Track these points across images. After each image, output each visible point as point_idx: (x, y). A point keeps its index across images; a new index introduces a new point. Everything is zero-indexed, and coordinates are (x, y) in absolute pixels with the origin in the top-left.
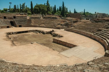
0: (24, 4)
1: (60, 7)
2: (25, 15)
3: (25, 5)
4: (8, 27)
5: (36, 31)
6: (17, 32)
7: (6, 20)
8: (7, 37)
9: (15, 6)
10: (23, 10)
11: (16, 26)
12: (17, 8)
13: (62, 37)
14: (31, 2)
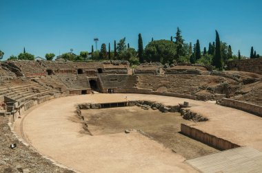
0: (122, 42)
1: (212, 43)
2: (123, 66)
3: (126, 43)
4: (84, 92)
5: (146, 103)
6: (102, 104)
7: (81, 77)
8: (76, 114)
9: (103, 46)
10: (120, 54)
11: (101, 92)
12: (108, 51)
13: (206, 120)
14: (140, 35)
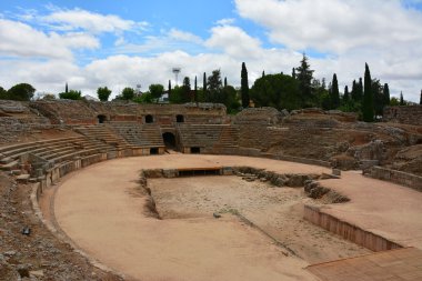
0: (216, 74)
1: (357, 81)
2: (216, 113)
4: (154, 151)
6: (181, 171)
7: (150, 127)
8: (138, 185)
12: (193, 88)
13: (344, 200)
14: (244, 64)
